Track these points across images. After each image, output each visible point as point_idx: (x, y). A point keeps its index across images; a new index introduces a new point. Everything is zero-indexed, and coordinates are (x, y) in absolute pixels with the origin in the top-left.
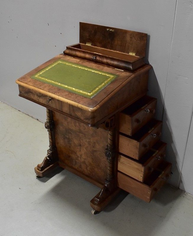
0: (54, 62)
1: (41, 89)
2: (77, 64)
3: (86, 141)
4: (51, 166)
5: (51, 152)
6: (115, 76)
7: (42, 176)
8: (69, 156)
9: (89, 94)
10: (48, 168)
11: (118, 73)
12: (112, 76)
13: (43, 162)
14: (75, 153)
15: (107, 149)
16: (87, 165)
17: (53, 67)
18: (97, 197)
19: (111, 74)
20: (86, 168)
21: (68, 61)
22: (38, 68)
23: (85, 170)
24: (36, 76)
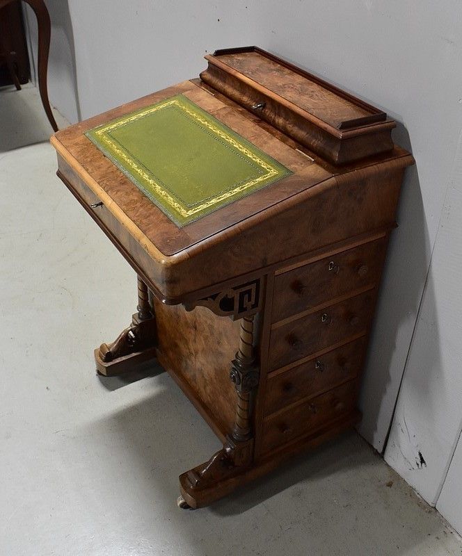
0: (162, 101)
1: (87, 170)
2: (213, 116)
3: (206, 322)
4: (134, 354)
5: (139, 321)
6: (283, 172)
7: (105, 374)
8: (176, 346)
9: (184, 212)
10: (124, 358)
11: (296, 163)
12: (273, 172)
13: (115, 342)
14: (187, 343)
15: (234, 362)
16: (205, 380)
17: (151, 114)
18: (196, 472)
19: (277, 163)
20: (205, 387)
21: (197, 103)
22: (119, 109)
23: (202, 389)
24: (99, 132)
